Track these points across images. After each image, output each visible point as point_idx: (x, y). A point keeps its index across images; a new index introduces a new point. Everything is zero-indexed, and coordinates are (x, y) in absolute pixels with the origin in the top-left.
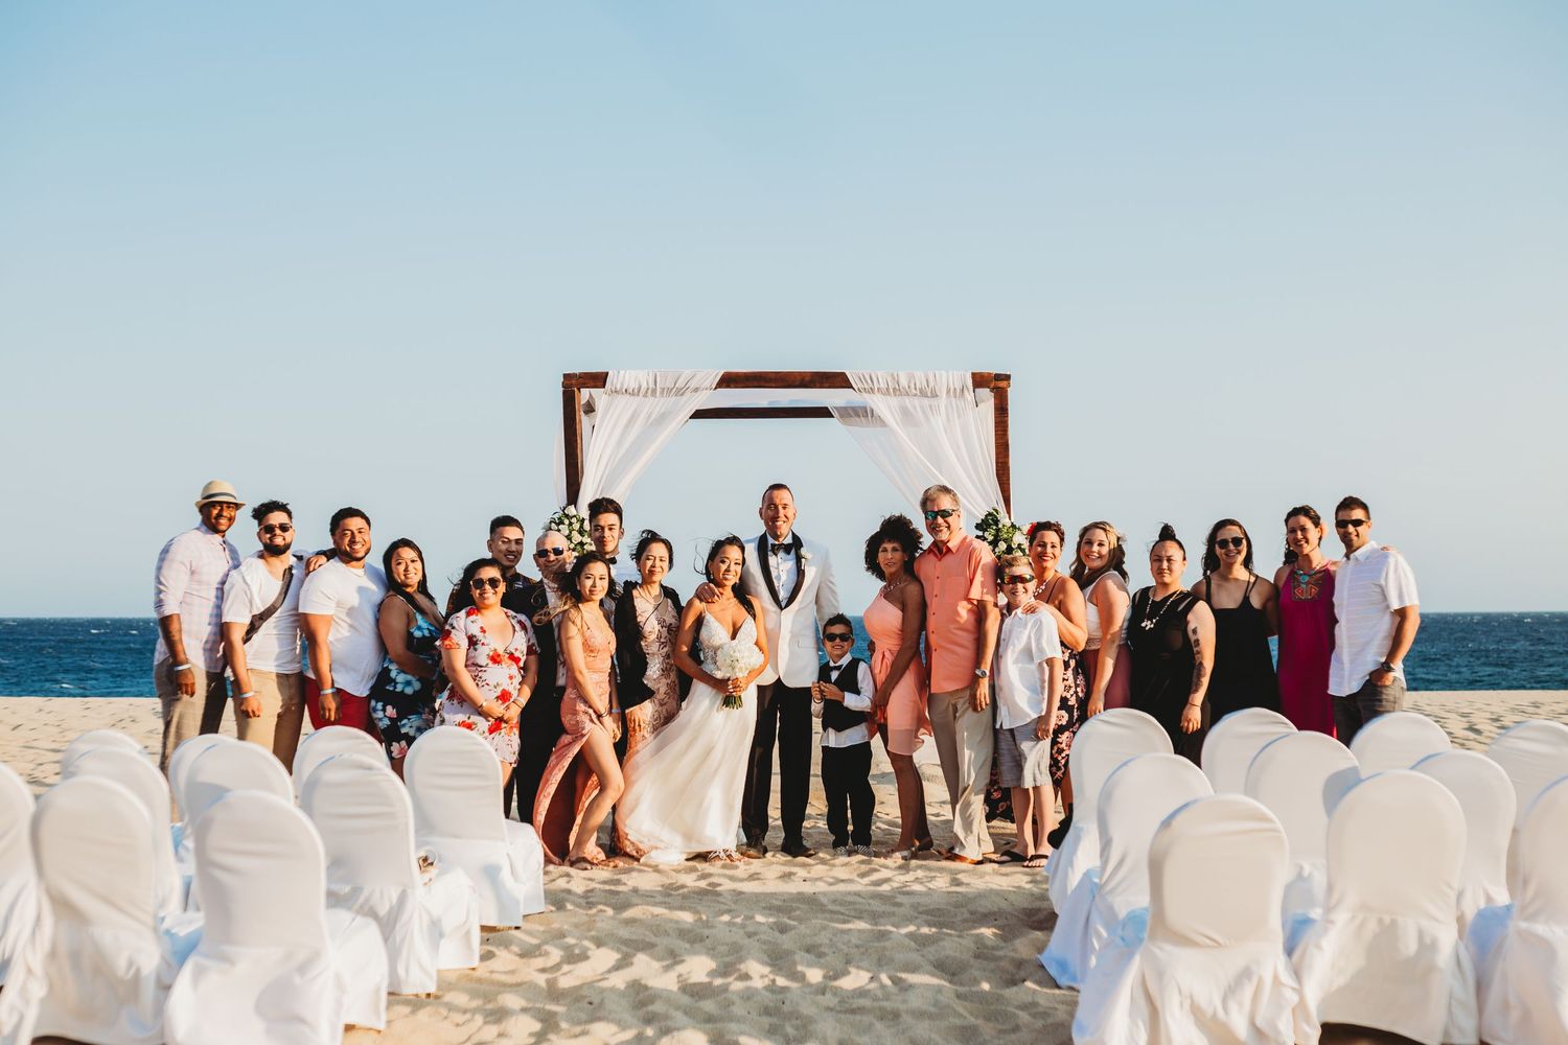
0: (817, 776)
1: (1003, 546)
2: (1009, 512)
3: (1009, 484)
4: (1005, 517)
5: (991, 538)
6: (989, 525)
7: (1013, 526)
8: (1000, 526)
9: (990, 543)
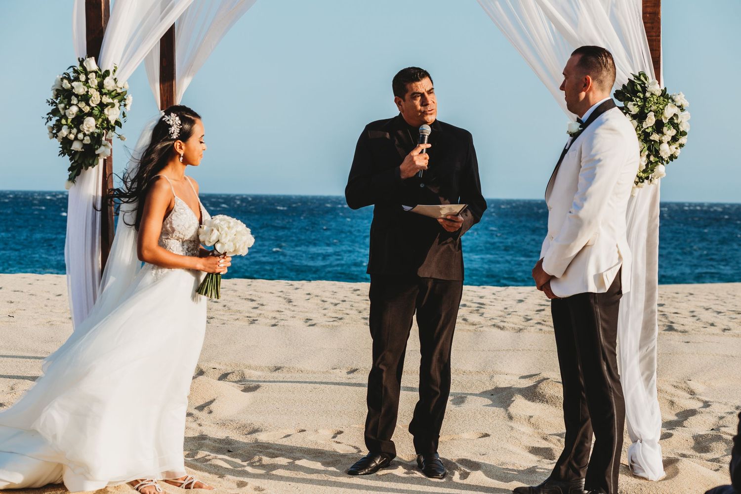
0: (412, 389)
1: (651, 120)
2: (658, 78)
3: (659, 41)
4: (654, 84)
5: (635, 110)
6: (635, 93)
7: (664, 94)
8: (648, 95)
9: (634, 117)
